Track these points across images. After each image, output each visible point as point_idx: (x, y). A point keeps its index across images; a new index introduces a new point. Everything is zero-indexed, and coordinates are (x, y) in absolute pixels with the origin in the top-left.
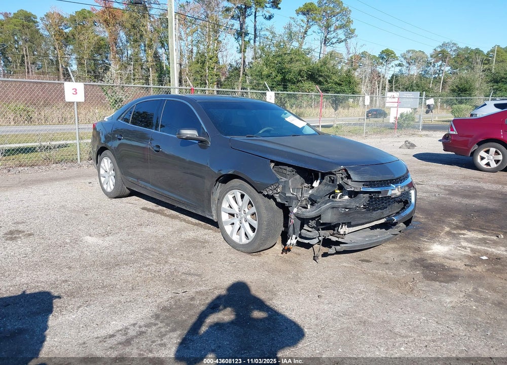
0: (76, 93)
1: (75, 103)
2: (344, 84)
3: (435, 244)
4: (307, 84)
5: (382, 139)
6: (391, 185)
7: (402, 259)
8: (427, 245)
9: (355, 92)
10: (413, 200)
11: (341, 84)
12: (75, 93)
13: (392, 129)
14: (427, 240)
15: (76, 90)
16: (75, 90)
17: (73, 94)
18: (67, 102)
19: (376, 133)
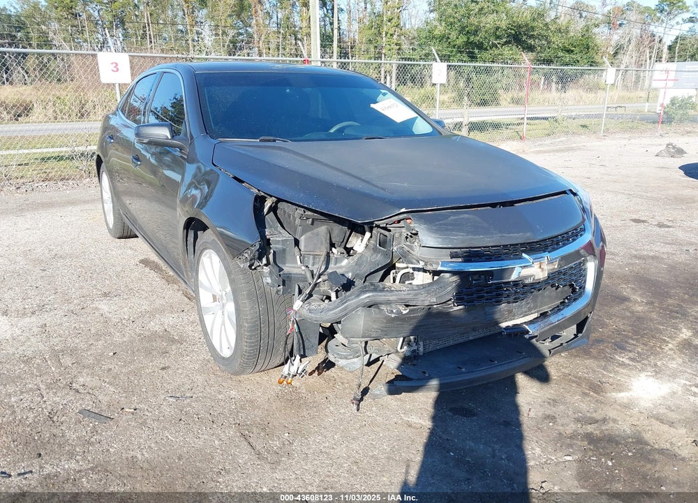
0: (118, 70)
1: (117, 86)
2: (576, 50)
3: (643, 375)
4: (507, 51)
5: (632, 141)
6: (524, 255)
7: (548, 413)
8: (622, 375)
9: (595, 62)
10: (589, 286)
11: (572, 51)
12: (115, 69)
13: (654, 123)
14: (627, 362)
15: (117, 64)
16: (114, 65)
17: (113, 70)
18: (104, 84)
19: (624, 130)
